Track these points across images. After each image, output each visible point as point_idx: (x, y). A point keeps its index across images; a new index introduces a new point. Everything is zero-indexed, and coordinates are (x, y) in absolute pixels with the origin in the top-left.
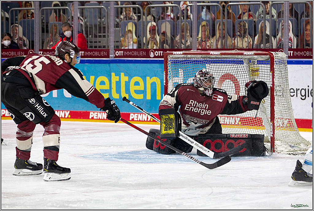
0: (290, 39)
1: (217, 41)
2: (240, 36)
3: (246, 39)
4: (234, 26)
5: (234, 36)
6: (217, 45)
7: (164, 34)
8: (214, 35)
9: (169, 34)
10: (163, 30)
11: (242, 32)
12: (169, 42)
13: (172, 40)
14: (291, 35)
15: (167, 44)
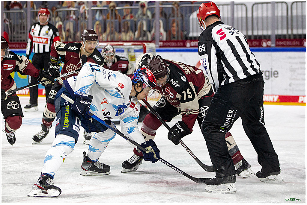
0: (161, 34)
1: (108, 36)
2: (124, 32)
3: (128, 34)
4: (120, 24)
5: (120, 32)
6: (107, 39)
7: (68, 31)
8: (105, 31)
9: (72, 31)
10: (67, 28)
11: (126, 28)
12: (72, 36)
13: (74, 35)
14: (162, 30)
15: (71, 38)
